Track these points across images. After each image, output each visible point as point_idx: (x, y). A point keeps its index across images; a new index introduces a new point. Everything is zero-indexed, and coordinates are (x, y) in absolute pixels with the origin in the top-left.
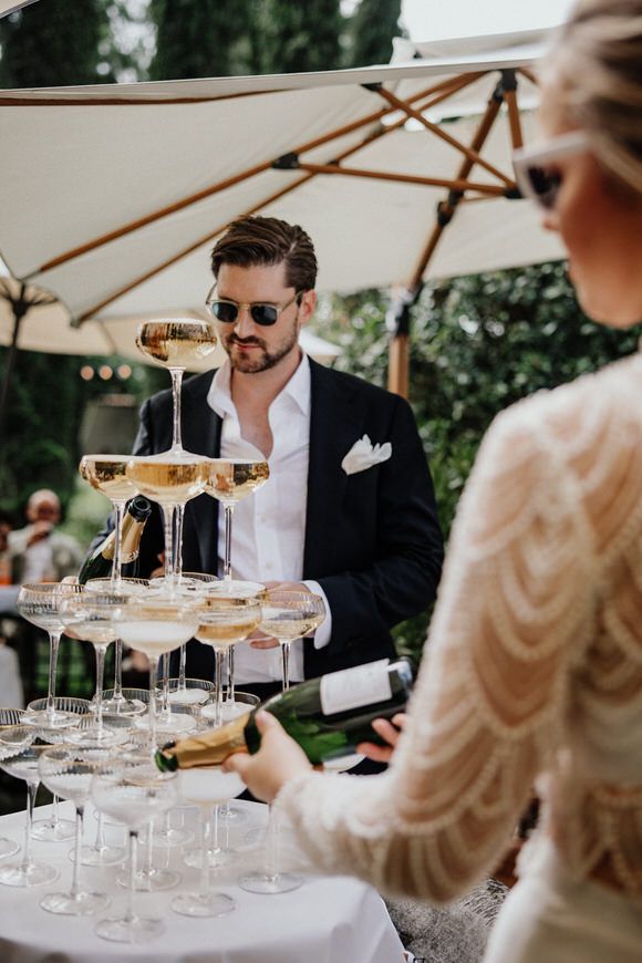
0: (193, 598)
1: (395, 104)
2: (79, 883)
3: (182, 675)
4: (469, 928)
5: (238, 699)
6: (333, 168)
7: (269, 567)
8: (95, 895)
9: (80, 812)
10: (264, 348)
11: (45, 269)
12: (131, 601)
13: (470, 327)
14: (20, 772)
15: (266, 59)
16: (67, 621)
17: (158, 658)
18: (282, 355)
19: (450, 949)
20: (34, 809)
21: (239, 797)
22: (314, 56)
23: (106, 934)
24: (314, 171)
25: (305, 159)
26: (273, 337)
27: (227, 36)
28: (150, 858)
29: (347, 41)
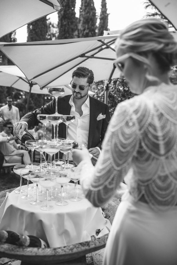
0: (60, 143)
1: (104, 44)
2: (37, 199)
3: (59, 158)
4: (115, 208)
5: (69, 163)
6: (93, 57)
7: (79, 137)
8: (41, 201)
9: (37, 185)
10: (81, 95)
11: (34, 78)
12: (47, 144)
13: (121, 89)
14: (26, 177)
15: (81, 35)
16: (35, 148)
17: (52, 155)
18: (84, 96)
19: (112, 212)
20: (29, 185)
21: (69, 182)
22: (90, 34)
23: (42, 209)
24: (88, 57)
25: (86, 55)
26: (83, 93)
27: (73, 30)
28: (52, 194)
29: (97, 31)
